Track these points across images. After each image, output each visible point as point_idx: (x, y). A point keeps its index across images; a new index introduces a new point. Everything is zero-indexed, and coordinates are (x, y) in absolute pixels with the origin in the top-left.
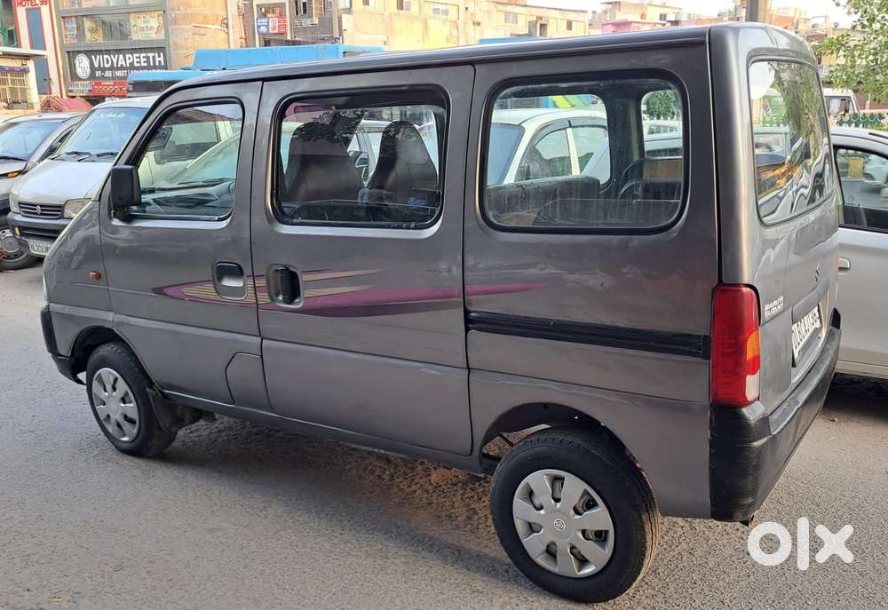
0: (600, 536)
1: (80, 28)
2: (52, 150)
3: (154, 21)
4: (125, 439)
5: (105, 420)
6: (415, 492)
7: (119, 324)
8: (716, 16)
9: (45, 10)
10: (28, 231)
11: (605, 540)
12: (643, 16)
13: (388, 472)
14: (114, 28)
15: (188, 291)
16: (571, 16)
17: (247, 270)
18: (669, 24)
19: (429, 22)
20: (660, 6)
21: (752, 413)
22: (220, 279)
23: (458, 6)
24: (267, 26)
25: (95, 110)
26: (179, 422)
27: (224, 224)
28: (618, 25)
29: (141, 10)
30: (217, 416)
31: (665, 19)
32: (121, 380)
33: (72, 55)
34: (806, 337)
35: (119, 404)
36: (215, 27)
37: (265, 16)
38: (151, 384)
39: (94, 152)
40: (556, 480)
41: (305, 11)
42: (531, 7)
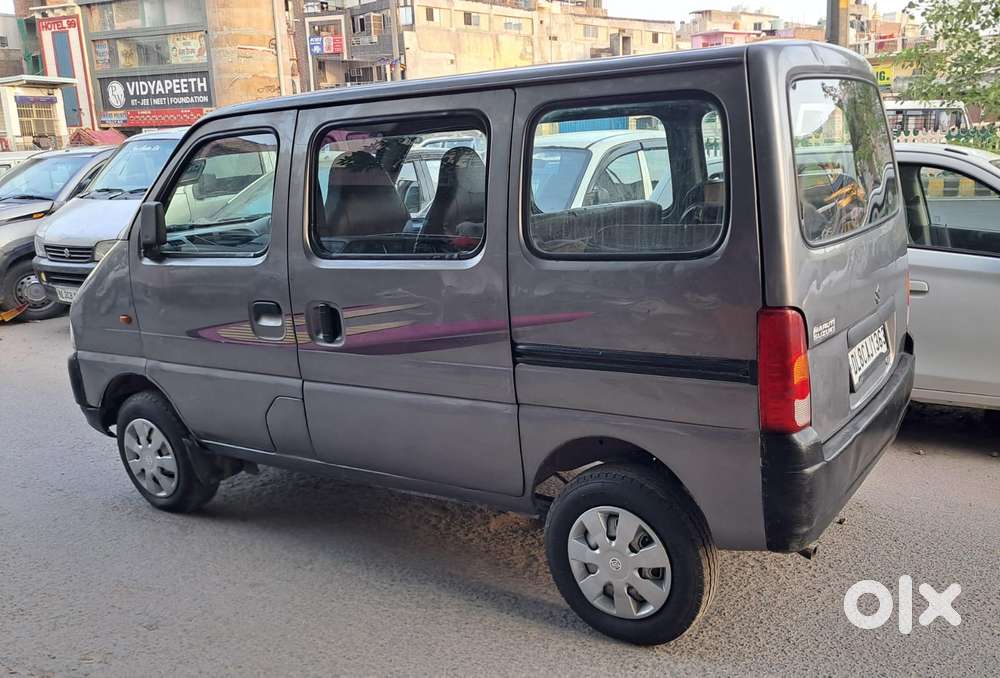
0: (657, 574)
1: (113, 52)
2: (81, 188)
3: (195, 43)
4: (163, 494)
5: (138, 475)
6: (471, 540)
7: (152, 370)
8: (816, 24)
9: (73, 33)
10: (55, 277)
11: (663, 578)
12: (735, 26)
13: (444, 522)
14: (151, 50)
15: (224, 332)
16: (656, 28)
17: (285, 309)
18: (764, 34)
19: (501, 38)
20: (756, 15)
21: (804, 440)
22: (258, 319)
23: (532, 19)
24: (321, 46)
25: (127, 143)
26: (220, 474)
27: (260, 260)
28: (707, 36)
29: (181, 31)
30: (259, 466)
31: (760, 29)
32: (156, 430)
33: (104, 82)
34: (869, 363)
35: (154, 455)
36: (261, 49)
37: (318, 34)
38: (187, 434)
39: (127, 189)
40: (611, 518)
41: (363, 29)
42: (612, 18)
